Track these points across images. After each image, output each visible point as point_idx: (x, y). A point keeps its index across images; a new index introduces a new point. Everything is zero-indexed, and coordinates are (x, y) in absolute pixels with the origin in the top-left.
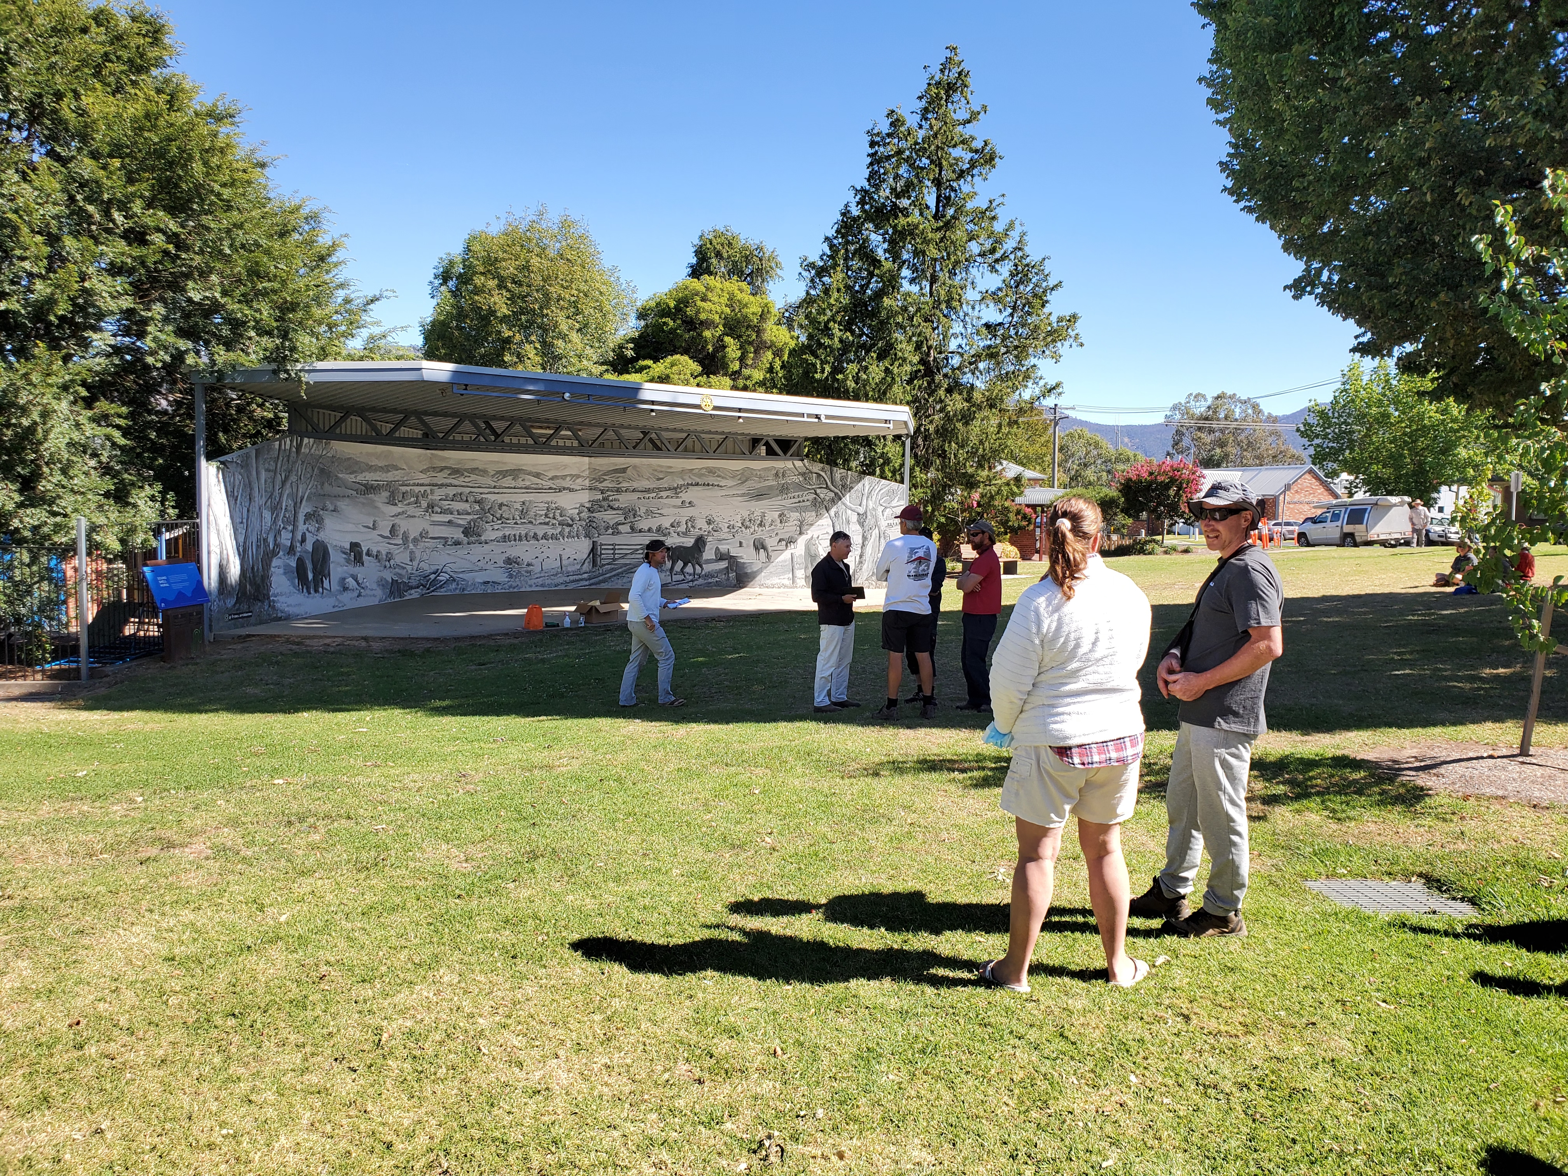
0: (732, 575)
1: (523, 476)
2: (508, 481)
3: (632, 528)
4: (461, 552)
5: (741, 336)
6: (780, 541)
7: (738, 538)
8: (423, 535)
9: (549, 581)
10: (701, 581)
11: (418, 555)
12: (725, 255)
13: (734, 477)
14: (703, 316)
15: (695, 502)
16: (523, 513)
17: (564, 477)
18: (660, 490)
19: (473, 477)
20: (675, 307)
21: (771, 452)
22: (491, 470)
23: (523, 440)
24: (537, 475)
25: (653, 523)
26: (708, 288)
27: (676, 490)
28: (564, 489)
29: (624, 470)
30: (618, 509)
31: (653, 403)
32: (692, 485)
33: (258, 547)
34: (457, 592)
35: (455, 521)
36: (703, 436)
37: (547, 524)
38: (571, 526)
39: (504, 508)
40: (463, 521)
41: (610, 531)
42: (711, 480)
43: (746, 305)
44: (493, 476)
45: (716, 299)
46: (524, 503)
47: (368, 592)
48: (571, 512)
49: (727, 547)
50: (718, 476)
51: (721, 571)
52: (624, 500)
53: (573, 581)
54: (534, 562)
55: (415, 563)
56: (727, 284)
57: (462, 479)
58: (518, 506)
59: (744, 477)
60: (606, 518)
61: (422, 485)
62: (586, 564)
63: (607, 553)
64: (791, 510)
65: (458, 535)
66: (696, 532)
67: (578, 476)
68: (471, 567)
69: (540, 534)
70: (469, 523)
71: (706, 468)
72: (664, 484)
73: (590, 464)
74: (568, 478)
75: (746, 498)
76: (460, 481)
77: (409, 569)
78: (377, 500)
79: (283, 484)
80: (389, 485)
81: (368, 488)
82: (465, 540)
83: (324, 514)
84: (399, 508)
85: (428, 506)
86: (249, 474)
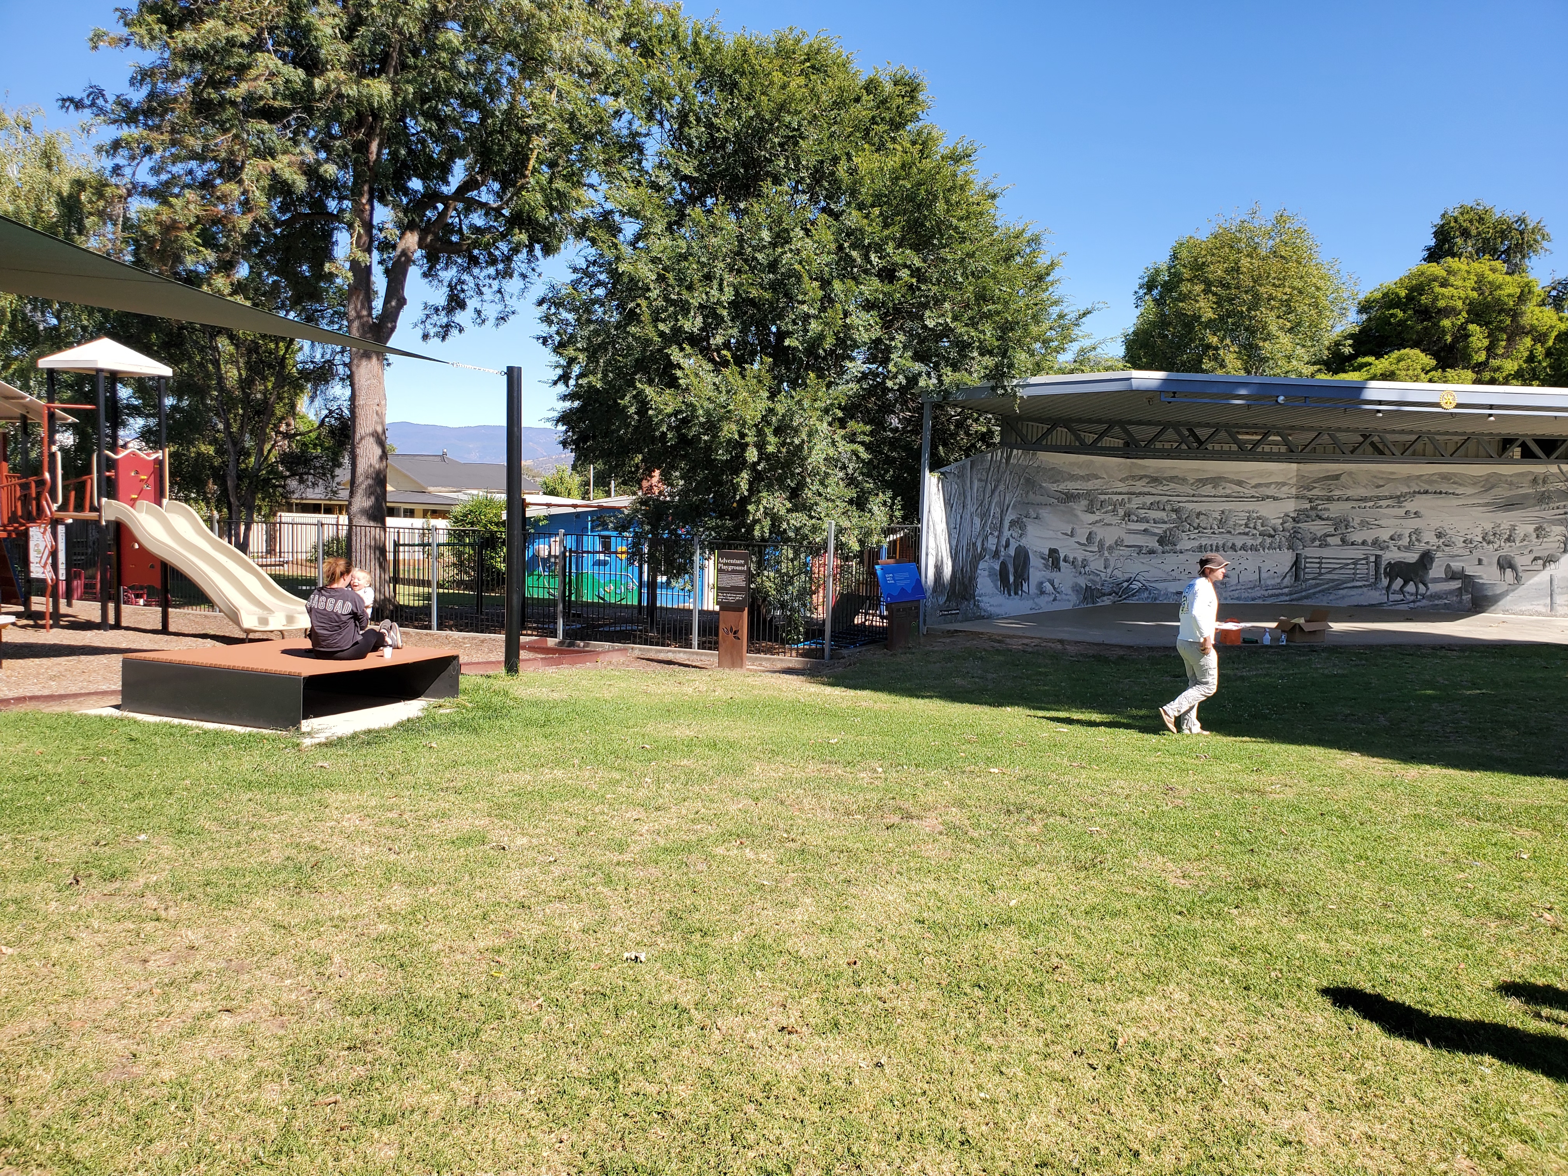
0: (1467, 597)
1: (1224, 484)
2: (1208, 489)
3: (1343, 540)
4: (1155, 561)
5: (1490, 323)
6: (1535, 559)
7: (1477, 554)
8: (1119, 543)
9: (1247, 595)
10: (1425, 602)
11: (1112, 563)
12: (1474, 232)
13: (1474, 484)
14: (1441, 304)
15: (1422, 511)
16: (1221, 523)
17: (1268, 485)
18: (1379, 498)
19: (1172, 485)
20: (1407, 297)
21: (1528, 454)
22: (1191, 478)
23: (1226, 447)
24: (1240, 483)
25: (1369, 535)
26: (1450, 272)
27: (1399, 499)
28: (1268, 497)
29: (1337, 477)
30: (1327, 519)
31: (1380, 403)
32: (1419, 493)
33: (968, 550)
34: (1150, 601)
35: (1151, 529)
36: (1437, 437)
37: (1247, 534)
38: (1273, 536)
39: (1202, 517)
40: (1159, 529)
41: (1317, 543)
42: (1444, 488)
43: (1499, 287)
44: (1192, 484)
45: (1459, 283)
46: (1223, 512)
47: (1064, 597)
48: (1273, 522)
49: (1462, 564)
50: (1454, 483)
51: (1451, 592)
52: (1335, 509)
53: (1272, 596)
55: (1109, 571)
56: (1476, 265)
58: (1217, 515)
59: (1489, 484)
60: (1313, 529)
61: (1120, 494)
62: (1288, 578)
63: (1311, 568)
64: (1553, 522)
65: (1153, 543)
66: (1422, 547)
67: (1284, 484)
68: (1164, 576)
69: (1239, 544)
70: (1165, 532)
71: (1439, 474)
72: (1385, 492)
73: (1298, 470)
74: (1273, 486)
75: (1491, 508)
76: (1159, 489)
77: (1103, 576)
78: (1077, 508)
79: (993, 493)
80: (1088, 494)
81: (1068, 497)
82: (1160, 549)
83: (1027, 522)
84: (1097, 516)
85: (1125, 514)
86: (964, 484)
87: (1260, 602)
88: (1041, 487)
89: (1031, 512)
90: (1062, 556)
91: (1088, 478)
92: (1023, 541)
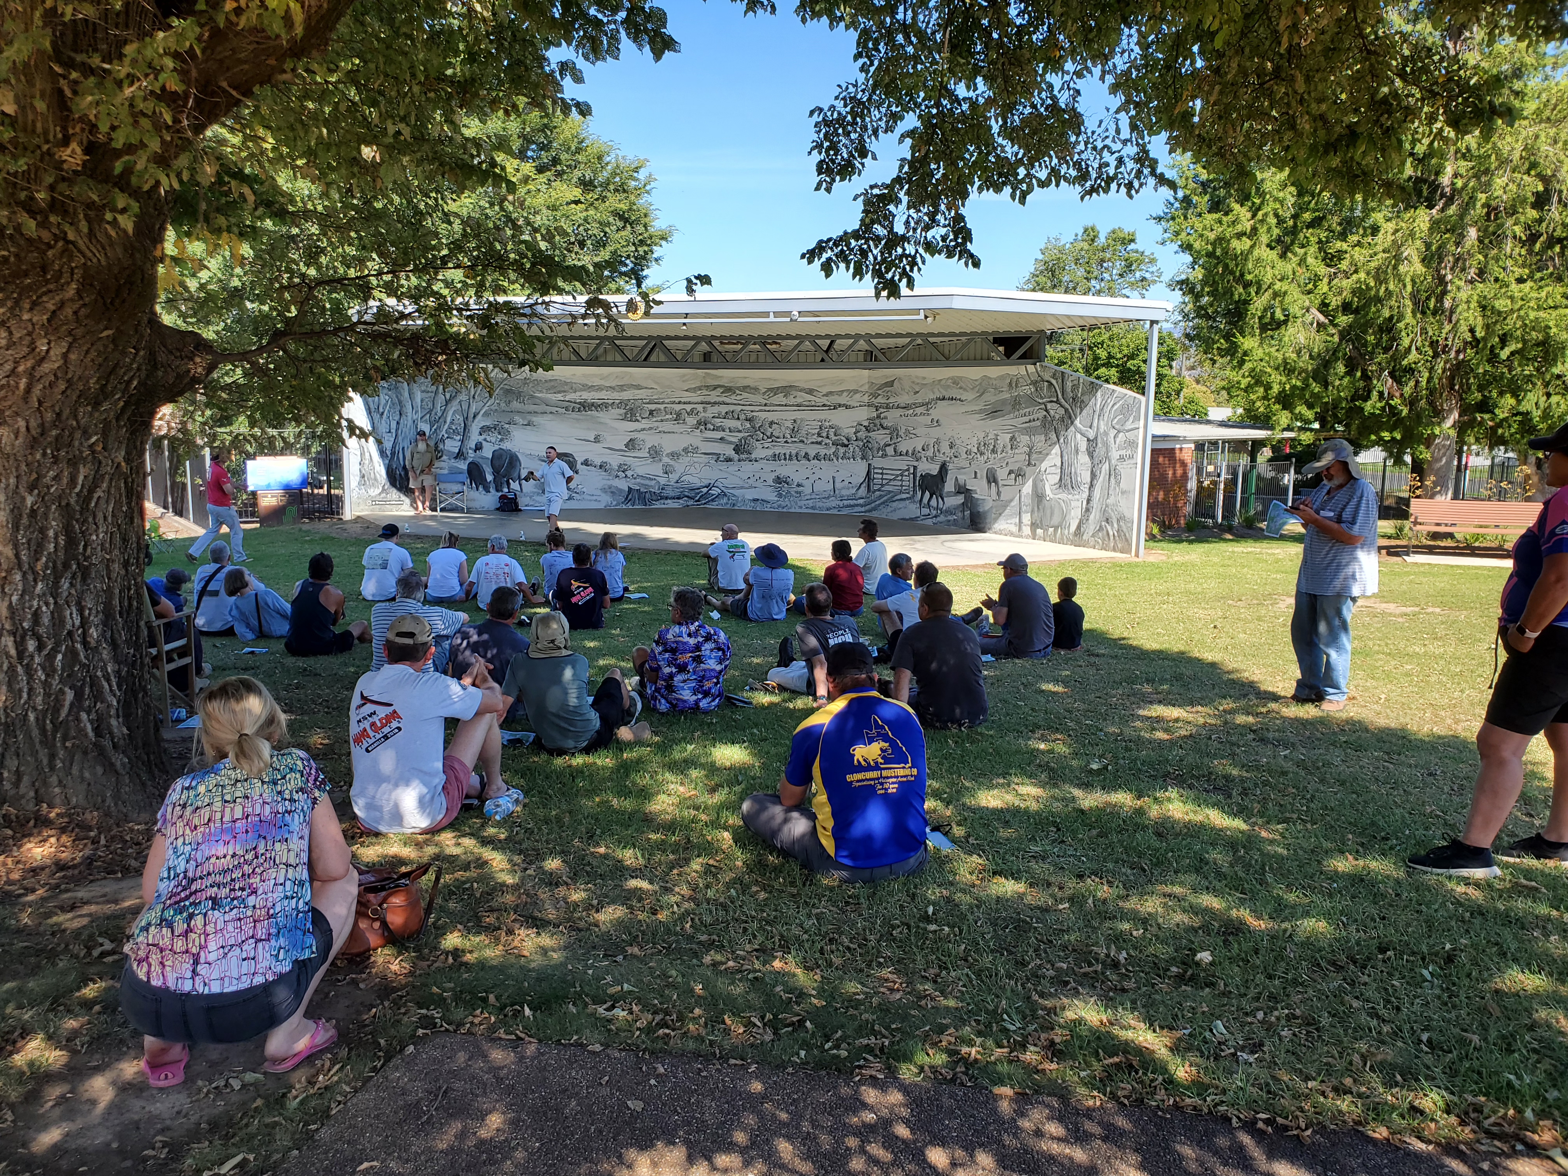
0: (967, 513)
1: (794, 393)
2: (779, 399)
3: (895, 451)
4: (732, 468)
6: (1010, 473)
7: (974, 466)
8: (688, 450)
9: (821, 504)
10: (942, 518)
11: (678, 469)
13: (973, 389)
15: (941, 419)
16: (794, 432)
17: (839, 393)
18: (916, 406)
19: (745, 395)
22: (763, 387)
24: (810, 392)
25: (910, 445)
27: (928, 406)
28: (840, 406)
29: (891, 384)
30: (887, 428)
32: (939, 399)
34: (728, 506)
35: (727, 438)
37: (820, 443)
38: (846, 446)
39: (775, 426)
40: (735, 438)
41: (881, 453)
42: (954, 393)
44: (764, 393)
46: (795, 421)
48: (847, 431)
49: (964, 477)
50: (961, 388)
51: (956, 508)
52: (891, 418)
53: (848, 506)
54: (805, 482)
55: (673, 476)
57: (734, 397)
58: (789, 424)
59: (981, 389)
60: (878, 438)
61: (687, 403)
63: (877, 478)
64: (1022, 432)
65: (730, 452)
67: (856, 392)
68: (741, 483)
69: (812, 454)
70: (740, 440)
72: (919, 398)
73: (869, 376)
74: (844, 394)
75: (983, 416)
76: (732, 399)
77: (663, 481)
78: (602, 415)
79: (447, 402)
80: (622, 403)
81: (585, 406)
82: (736, 457)
83: (511, 428)
84: (644, 424)
85: (699, 423)
86: (399, 394)
87: (835, 512)
88: (533, 397)
89: (517, 418)
90: (580, 460)
91: (622, 388)
92: (507, 445)
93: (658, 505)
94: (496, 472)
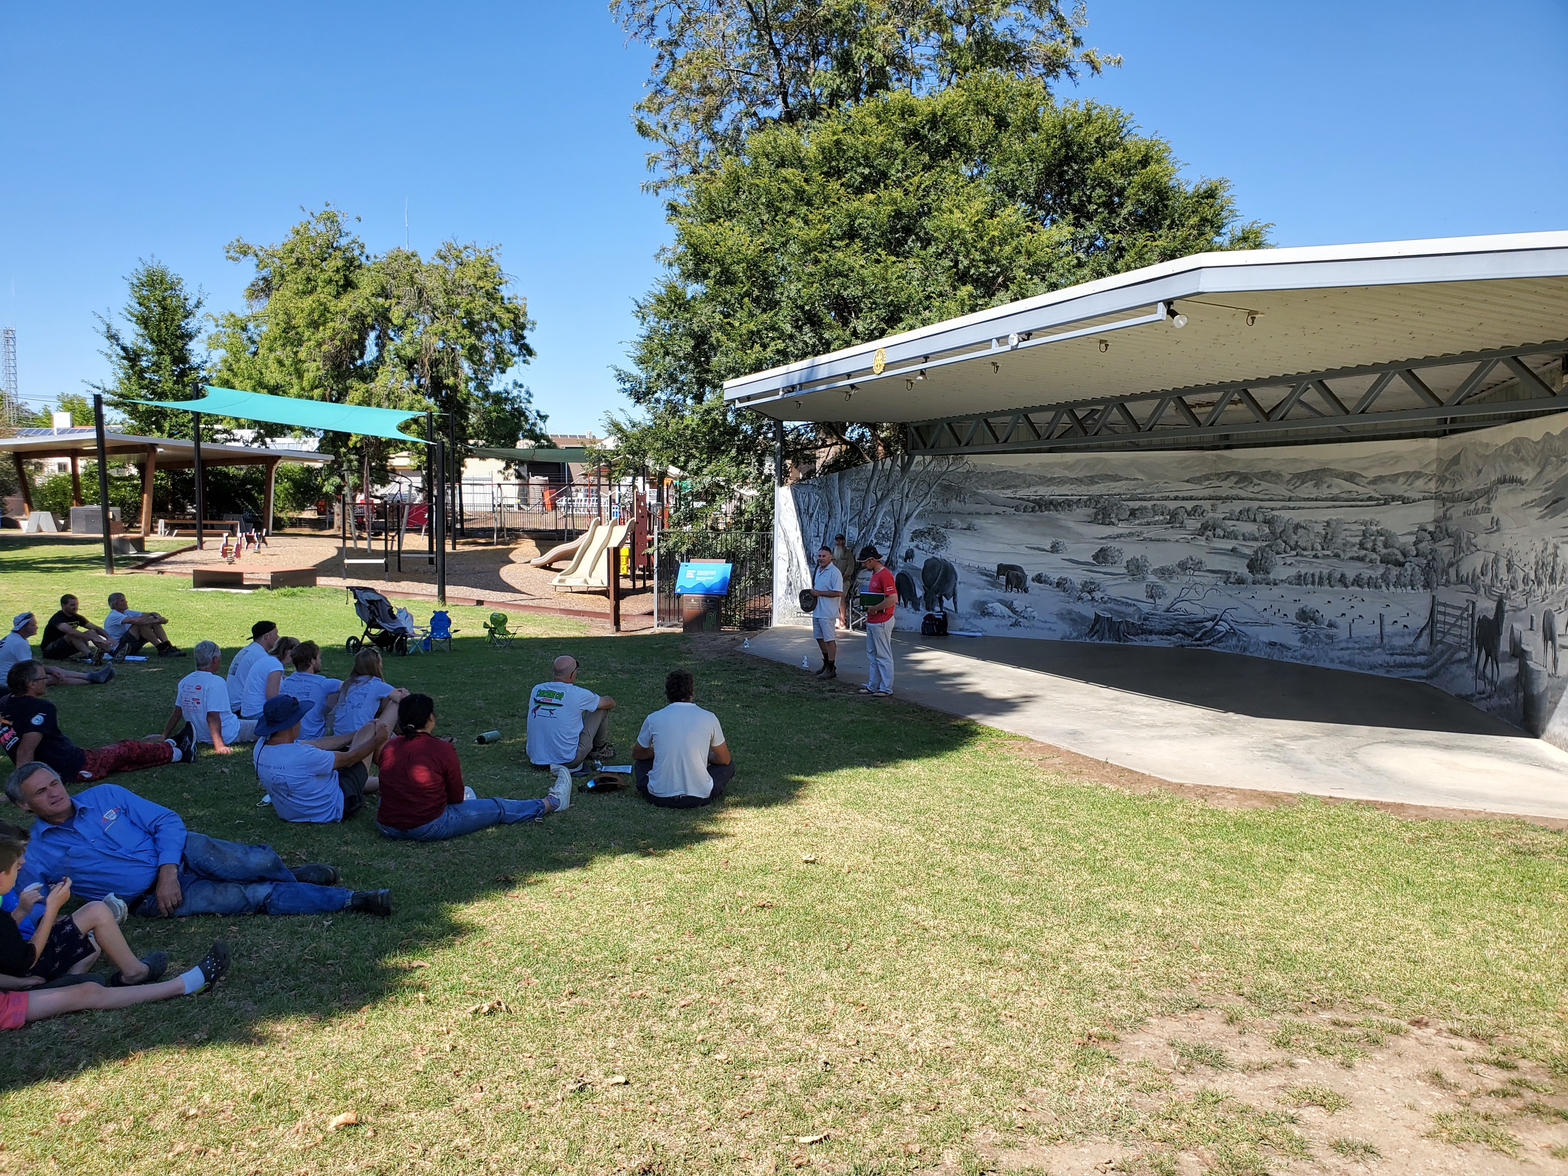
1: (1328, 479)
2: (1308, 490)
4: (1246, 594)
7: (1530, 606)
8: (1192, 565)
9: (1361, 658)
16: (1327, 540)
17: (1394, 478)
18: (1478, 494)
19: (1265, 485)
22: (1287, 472)
24: (1351, 477)
28: (1394, 498)
34: (1237, 651)
35: (1240, 548)
37: (1361, 559)
38: (1402, 565)
39: (1301, 531)
40: (1249, 549)
41: (1444, 578)
44: (1287, 482)
46: (1328, 523)
47: (1037, 623)
48: (1402, 540)
49: (1520, 627)
51: (1510, 683)
53: (1400, 665)
54: (1340, 621)
55: (1162, 602)
57: (1250, 489)
58: (1319, 528)
60: (1443, 552)
61: (1191, 498)
63: (1440, 621)
65: (1244, 568)
67: (1418, 475)
68: (1255, 617)
69: (1351, 575)
70: (1256, 553)
72: (1482, 482)
73: (1438, 450)
74: (1402, 480)
75: (1542, 510)
76: (1248, 491)
77: (1146, 608)
78: (1064, 518)
79: (879, 502)
80: (1093, 501)
81: (1041, 505)
82: (1250, 577)
83: (947, 532)
84: (1122, 528)
85: (1205, 527)
86: (829, 494)
87: (1381, 673)
88: (976, 494)
89: (956, 522)
90: (1030, 574)
91: (1092, 480)
92: (941, 554)
93: (1137, 642)
94: (927, 587)
